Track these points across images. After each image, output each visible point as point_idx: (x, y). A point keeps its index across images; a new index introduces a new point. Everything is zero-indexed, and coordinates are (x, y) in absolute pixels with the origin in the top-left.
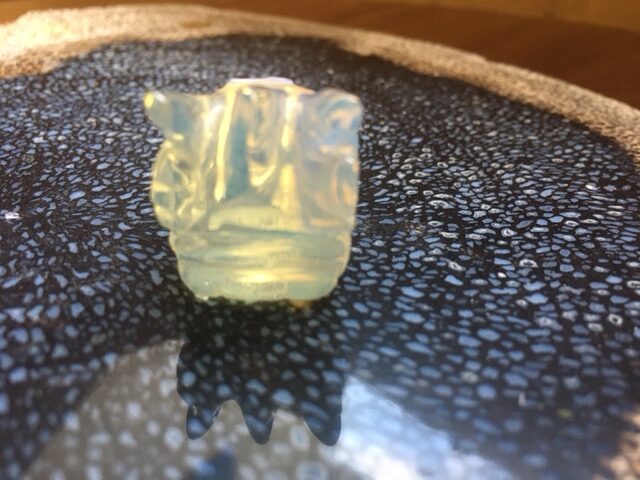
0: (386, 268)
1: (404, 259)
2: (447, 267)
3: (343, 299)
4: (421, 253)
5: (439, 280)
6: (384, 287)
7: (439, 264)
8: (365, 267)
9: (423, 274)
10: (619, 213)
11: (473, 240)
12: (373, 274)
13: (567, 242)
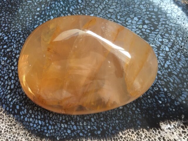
0: (14, 38)
1: (15, 43)
2: (9, 48)
3: (10, 27)
4: (15, 47)
5: (6, 44)
6: (9, 35)
7: (10, 48)
8: (16, 35)
9: (9, 43)
10: (8, 97)
11: (14, 59)
12: (13, 35)
13: (5, 76)
